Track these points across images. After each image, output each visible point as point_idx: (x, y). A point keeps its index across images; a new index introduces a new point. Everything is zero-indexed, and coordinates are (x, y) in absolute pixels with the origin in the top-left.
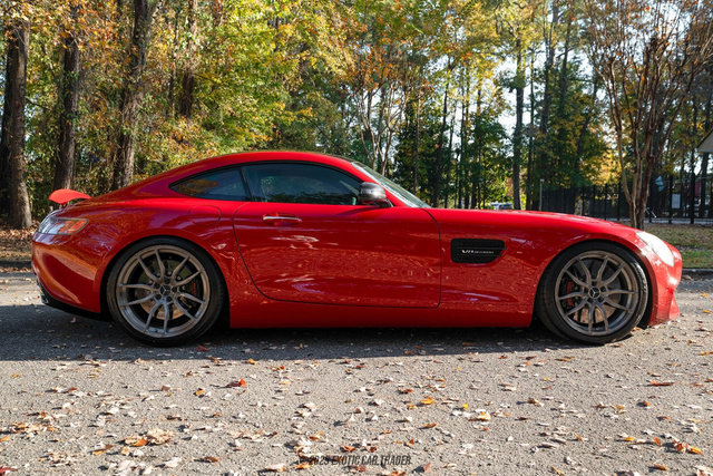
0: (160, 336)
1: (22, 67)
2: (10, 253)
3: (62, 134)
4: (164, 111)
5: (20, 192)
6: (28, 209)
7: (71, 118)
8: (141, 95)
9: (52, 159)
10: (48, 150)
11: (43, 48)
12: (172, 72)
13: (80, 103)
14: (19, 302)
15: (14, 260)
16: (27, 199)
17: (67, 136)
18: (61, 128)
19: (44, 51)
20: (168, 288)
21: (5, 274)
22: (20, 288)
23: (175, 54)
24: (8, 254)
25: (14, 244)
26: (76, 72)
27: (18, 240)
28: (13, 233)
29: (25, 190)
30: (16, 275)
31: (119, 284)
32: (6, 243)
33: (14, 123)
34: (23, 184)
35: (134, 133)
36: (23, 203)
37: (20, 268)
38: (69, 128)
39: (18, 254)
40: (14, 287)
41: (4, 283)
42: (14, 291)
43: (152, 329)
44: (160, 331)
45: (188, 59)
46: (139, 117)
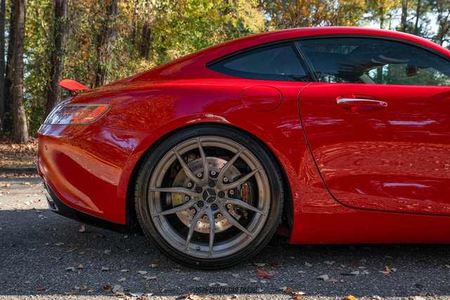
0: (205, 256)
1: (22, 15)
2: (12, 162)
3: (53, 68)
4: (129, 54)
5: (20, 114)
6: (26, 128)
7: (60, 55)
8: (114, 38)
9: (45, 88)
10: (42, 81)
11: (37, 12)
12: (134, 25)
13: (67, 43)
14: (19, 206)
15: (15, 167)
16: (25, 119)
17: (57, 69)
18: (52, 63)
19: (37, 14)
20: (213, 192)
21: (7, 179)
22: (21, 191)
23: (137, 11)
24: (10, 163)
25: (15, 155)
26: (64, 18)
27: (18, 152)
28: (14, 146)
29: (23, 112)
30: (16, 180)
31: (152, 188)
32: (9, 154)
33: (16, 60)
34: (22, 108)
35: (109, 67)
36: (22, 123)
37: (20, 174)
38: (58, 62)
39: (17, 162)
40: (14, 191)
41: (6, 187)
42: (15, 194)
43: (194, 246)
44: (203, 248)
45: (146, 15)
46: (112, 55)
